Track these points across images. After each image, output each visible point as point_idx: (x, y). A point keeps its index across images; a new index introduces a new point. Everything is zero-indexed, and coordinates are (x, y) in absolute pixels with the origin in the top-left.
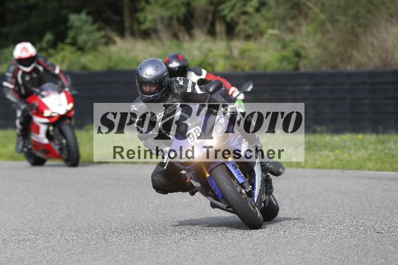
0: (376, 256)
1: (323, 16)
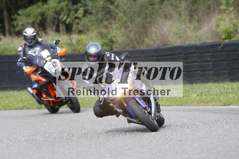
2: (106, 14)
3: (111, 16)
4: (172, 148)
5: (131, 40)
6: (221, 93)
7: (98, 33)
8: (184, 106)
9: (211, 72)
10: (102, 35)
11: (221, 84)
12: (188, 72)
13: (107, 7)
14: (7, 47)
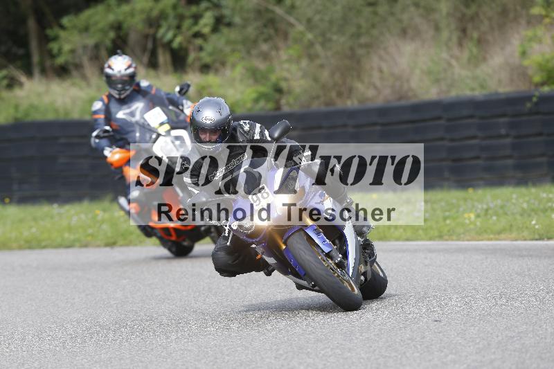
0: (442, 352)
1: (310, 36)
2: (265, 26)
3: (276, 30)
4: (418, 339)
5: (324, 87)
6: (533, 210)
7: (247, 69)
8: (447, 240)
9: (510, 162)
10: (255, 76)
11: (533, 190)
12: (454, 160)
13: (267, 10)
14: (36, 102)
